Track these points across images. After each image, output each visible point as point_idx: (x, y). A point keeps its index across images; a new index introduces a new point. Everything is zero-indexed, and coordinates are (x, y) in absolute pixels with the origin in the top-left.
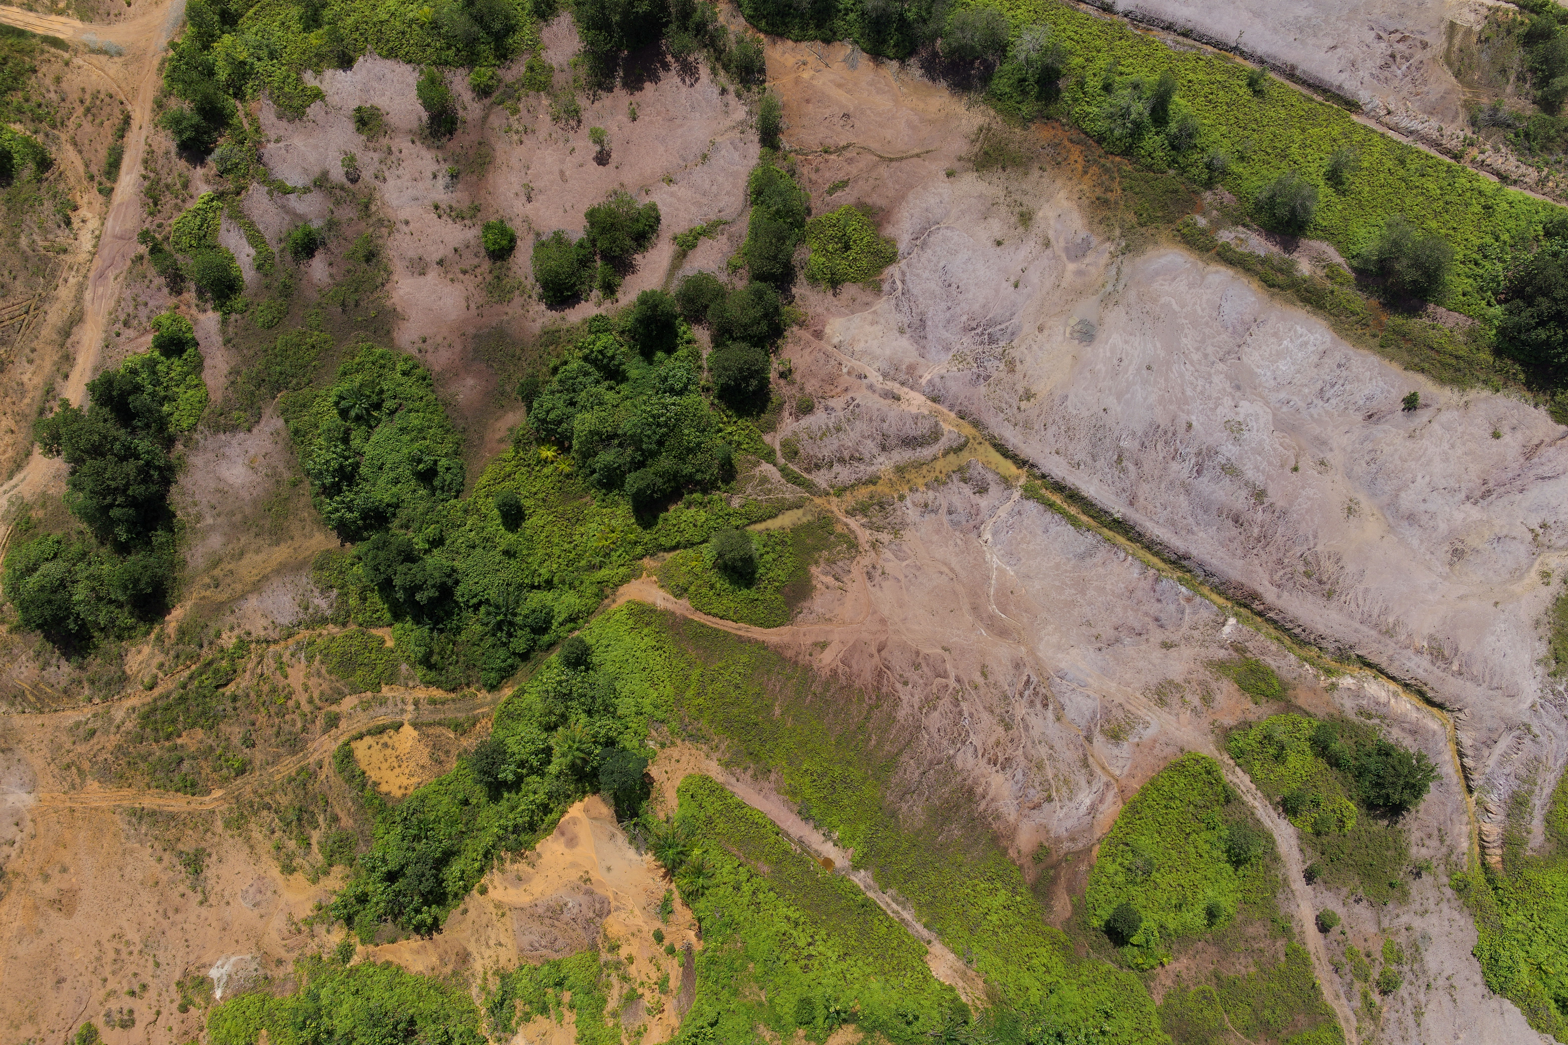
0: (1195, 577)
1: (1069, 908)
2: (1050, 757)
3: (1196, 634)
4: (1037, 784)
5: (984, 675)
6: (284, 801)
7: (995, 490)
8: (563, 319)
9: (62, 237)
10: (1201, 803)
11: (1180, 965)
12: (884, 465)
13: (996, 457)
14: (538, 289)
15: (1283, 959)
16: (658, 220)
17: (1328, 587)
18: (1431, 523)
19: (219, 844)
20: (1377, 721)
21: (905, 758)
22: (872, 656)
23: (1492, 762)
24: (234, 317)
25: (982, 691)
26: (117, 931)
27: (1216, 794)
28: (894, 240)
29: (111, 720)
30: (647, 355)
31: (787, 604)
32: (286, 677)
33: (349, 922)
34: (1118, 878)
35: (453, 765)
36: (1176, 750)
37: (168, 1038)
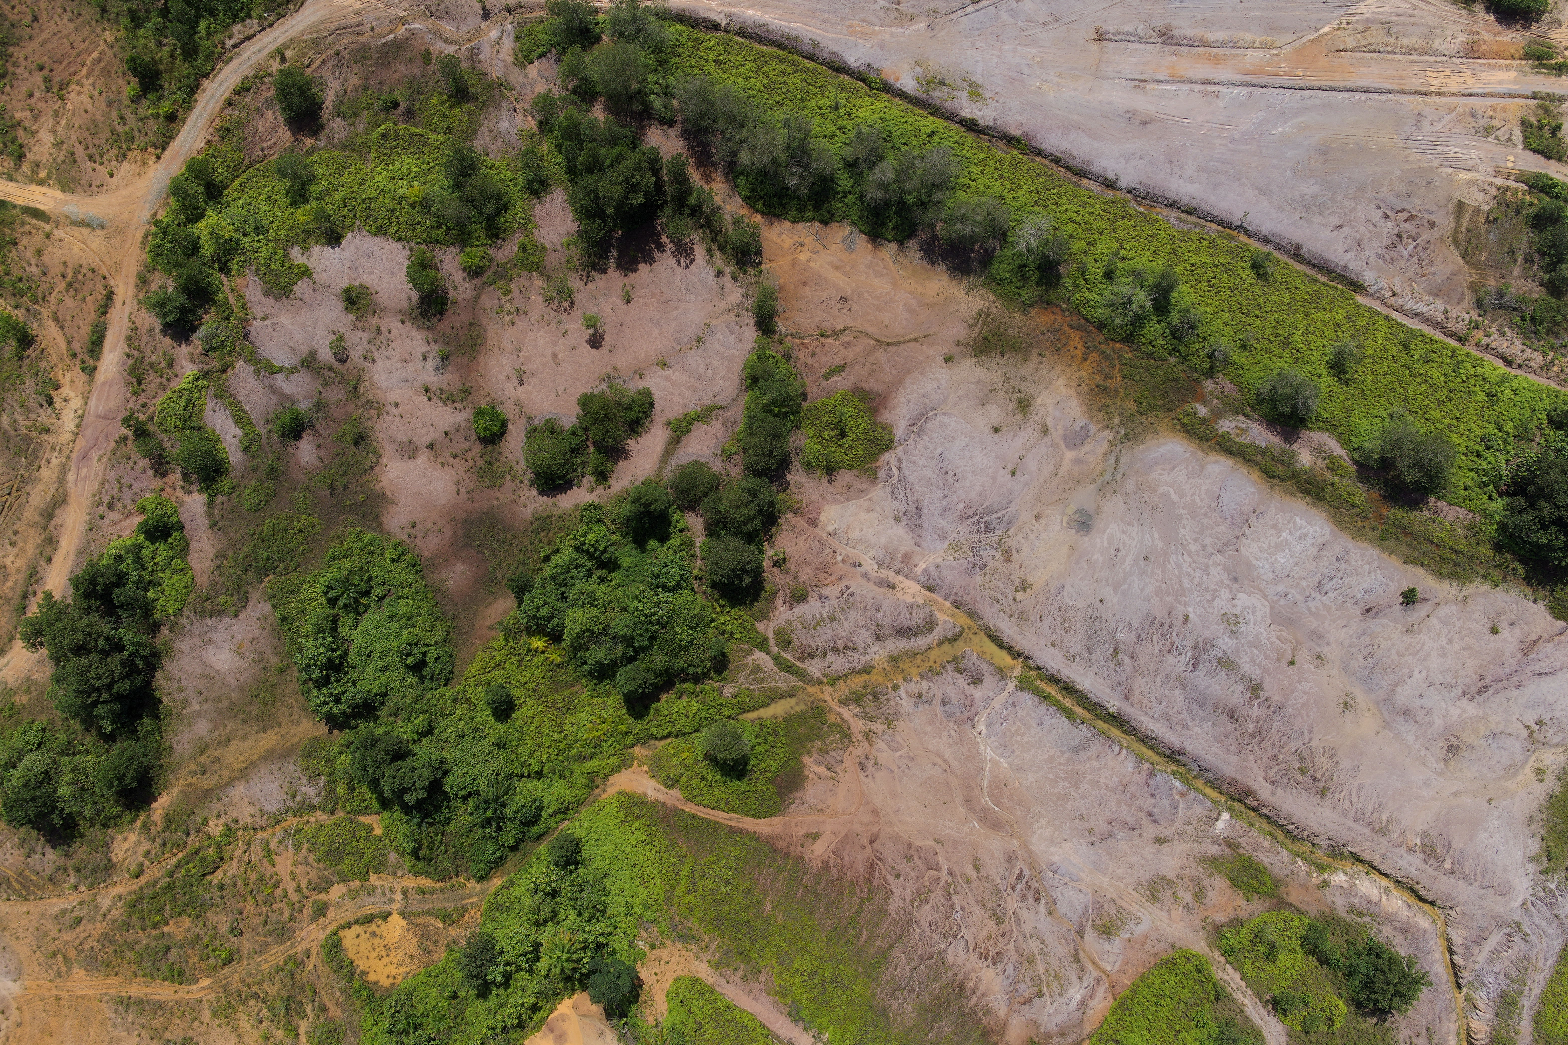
0: (1189, 771)
2: (1041, 951)
3: (1189, 829)
4: (1027, 979)
5: (977, 868)
6: (272, 990)
7: (989, 681)
8: (555, 505)
9: (44, 416)
10: (1191, 1001)
12: (878, 654)
13: (991, 648)
14: (530, 475)
16: (652, 404)
17: (1322, 784)
19: (206, 1033)
20: (1368, 919)
21: (896, 953)
22: (863, 847)
23: (1481, 958)
24: (220, 499)
25: (975, 884)
27: (1206, 992)
28: (891, 426)
29: (97, 908)
30: (640, 543)
31: (779, 794)
32: (274, 866)
35: (441, 955)
36: (1167, 946)
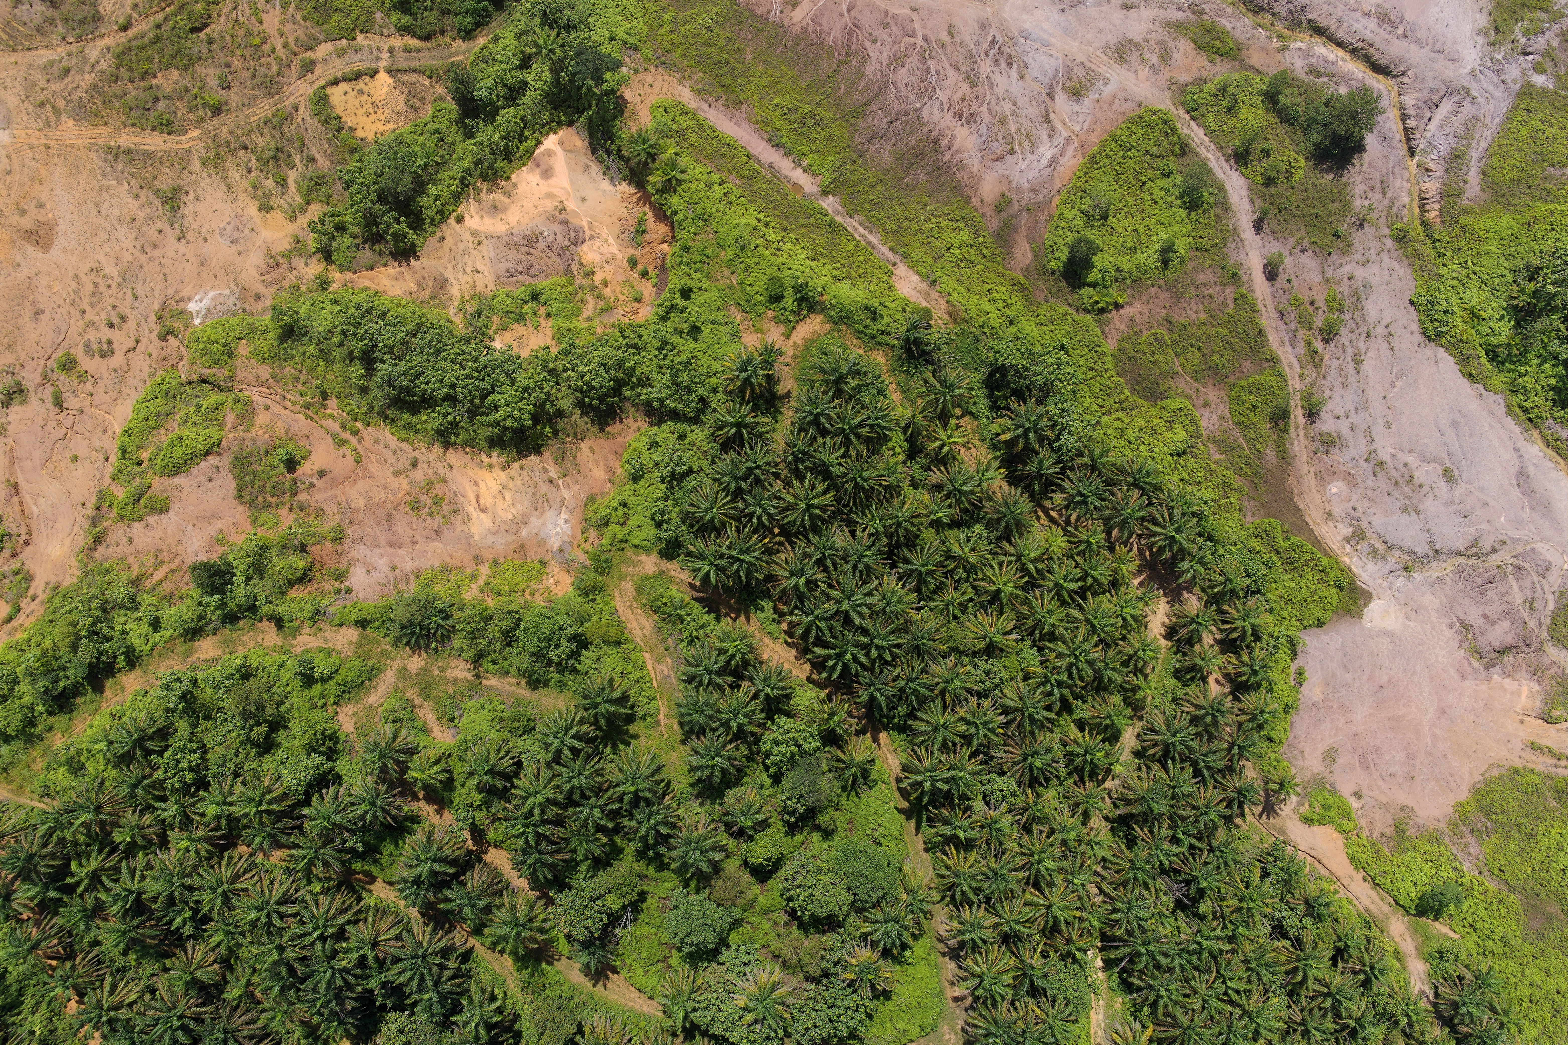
1: (1029, 254)
2: (1014, 113)
4: (1000, 138)
5: (951, 34)
6: (261, 142)
10: (1158, 153)
11: (1134, 309)
15: (1232, 305)
19: (196, 182)
20: (1326, 79)
21: (873, 107)
22: (842, 15)
23: (1432, 126)
25: (949, 49)
26: (94, 265)
27: (1171, 144)
29: (85, 60)
32: (261, 23)
33: (327, 254)
34: (1076, 222)
35: (428, 112)
36: (1134, 105)
37: (148, 362)
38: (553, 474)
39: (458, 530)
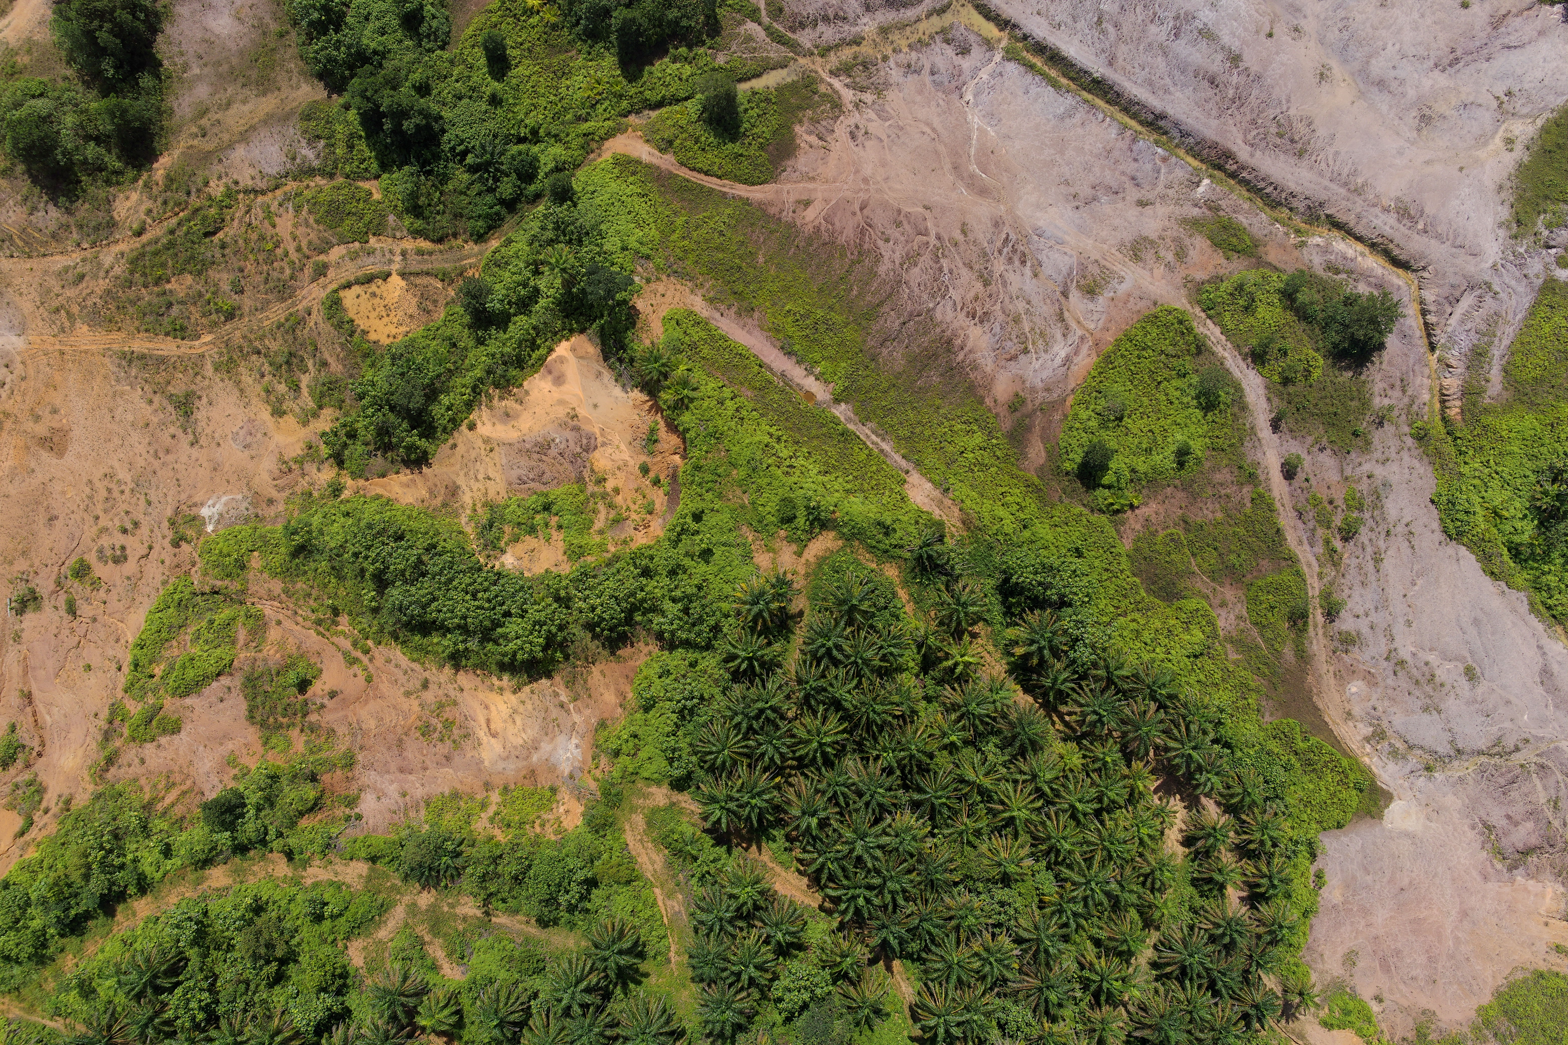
0: (1171, 138)
1: (1043, 454)
2: (1027, 312)
3: (1171, 192)
4: (1013, 337)
5: (964, 233)
6: (274, 346)
7: (977, 52)
10: (1174, 353)
11: (1150, 510)
12: (868, 25)
13: (978, 20)
15: (1249, 505)
17: (1299, 146)
18: (1400, 89)
19: (209, 387)
20: (1344, 276)
21: (886, 308)
22: (854, 214)
23: (1453, 321)
25: (962, 248)
26: (108, 471)
27: (1187, 344)
29: (100, 265)
31: (771, 162)
32: (274, 226)
33: (339, 460)
34: (1090, 423)
35: (441, 315)
36: (1149, 303)
37: (161, 570)
38: (564, 698)
39: (469, 755)
